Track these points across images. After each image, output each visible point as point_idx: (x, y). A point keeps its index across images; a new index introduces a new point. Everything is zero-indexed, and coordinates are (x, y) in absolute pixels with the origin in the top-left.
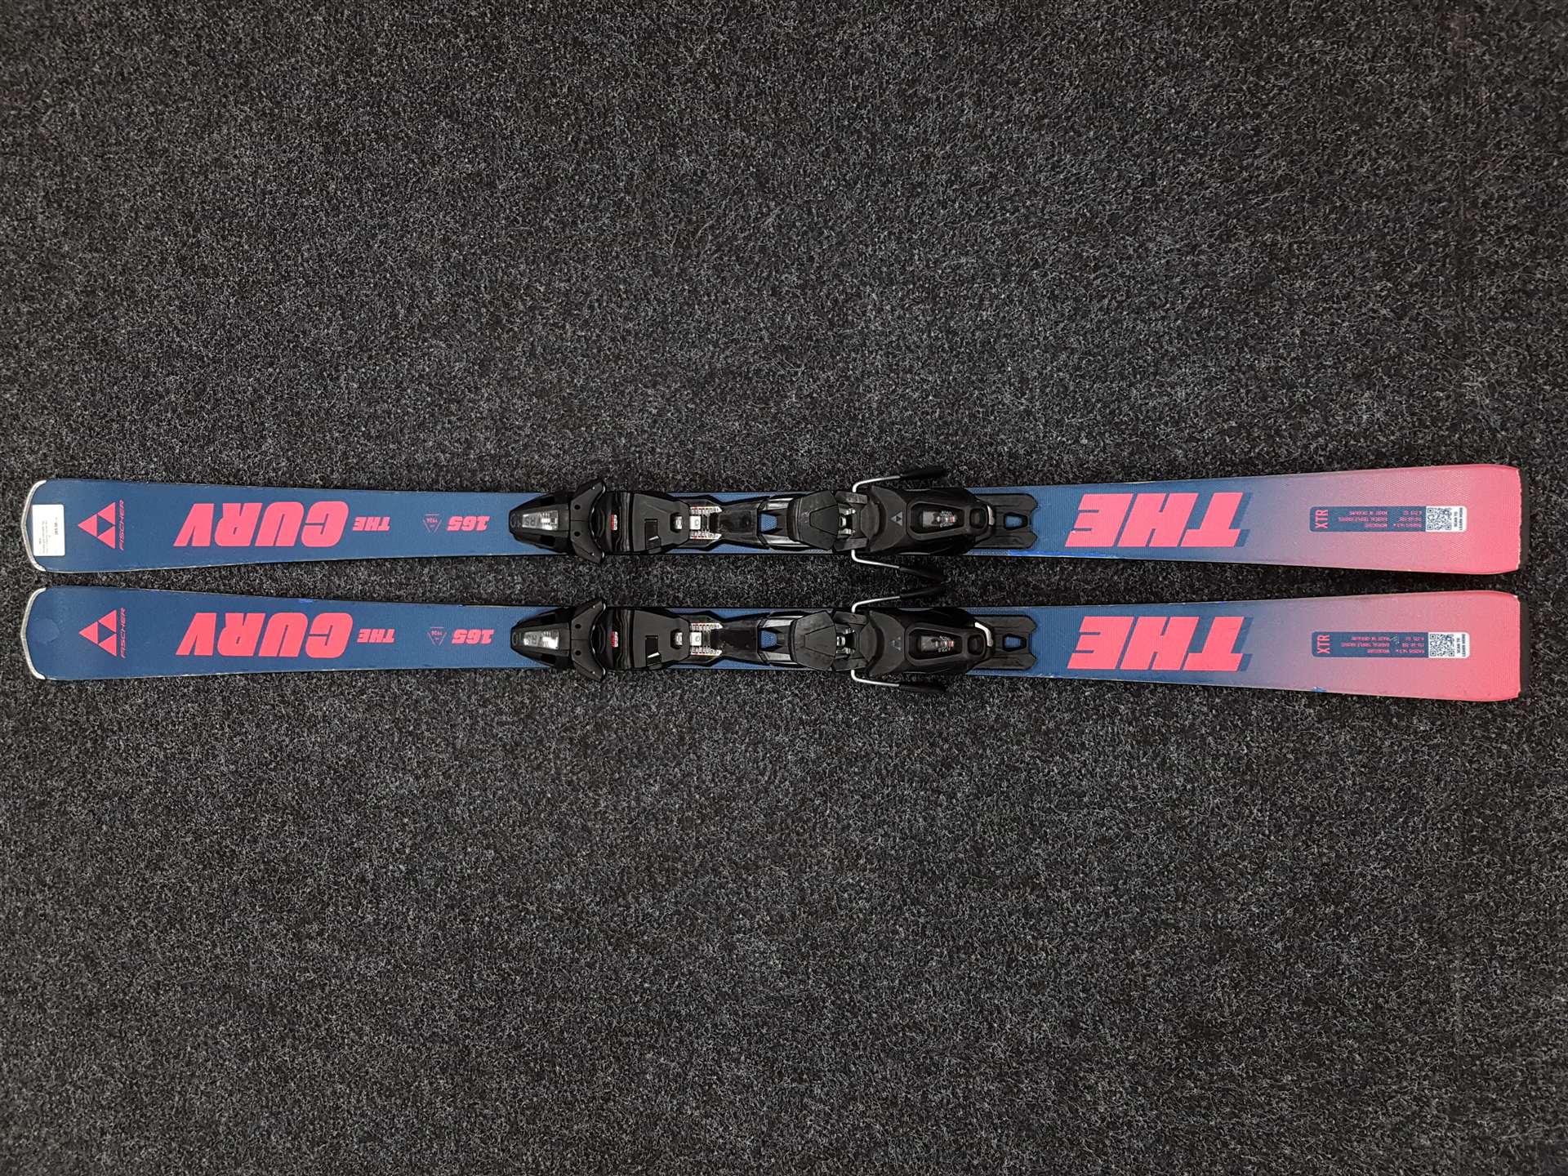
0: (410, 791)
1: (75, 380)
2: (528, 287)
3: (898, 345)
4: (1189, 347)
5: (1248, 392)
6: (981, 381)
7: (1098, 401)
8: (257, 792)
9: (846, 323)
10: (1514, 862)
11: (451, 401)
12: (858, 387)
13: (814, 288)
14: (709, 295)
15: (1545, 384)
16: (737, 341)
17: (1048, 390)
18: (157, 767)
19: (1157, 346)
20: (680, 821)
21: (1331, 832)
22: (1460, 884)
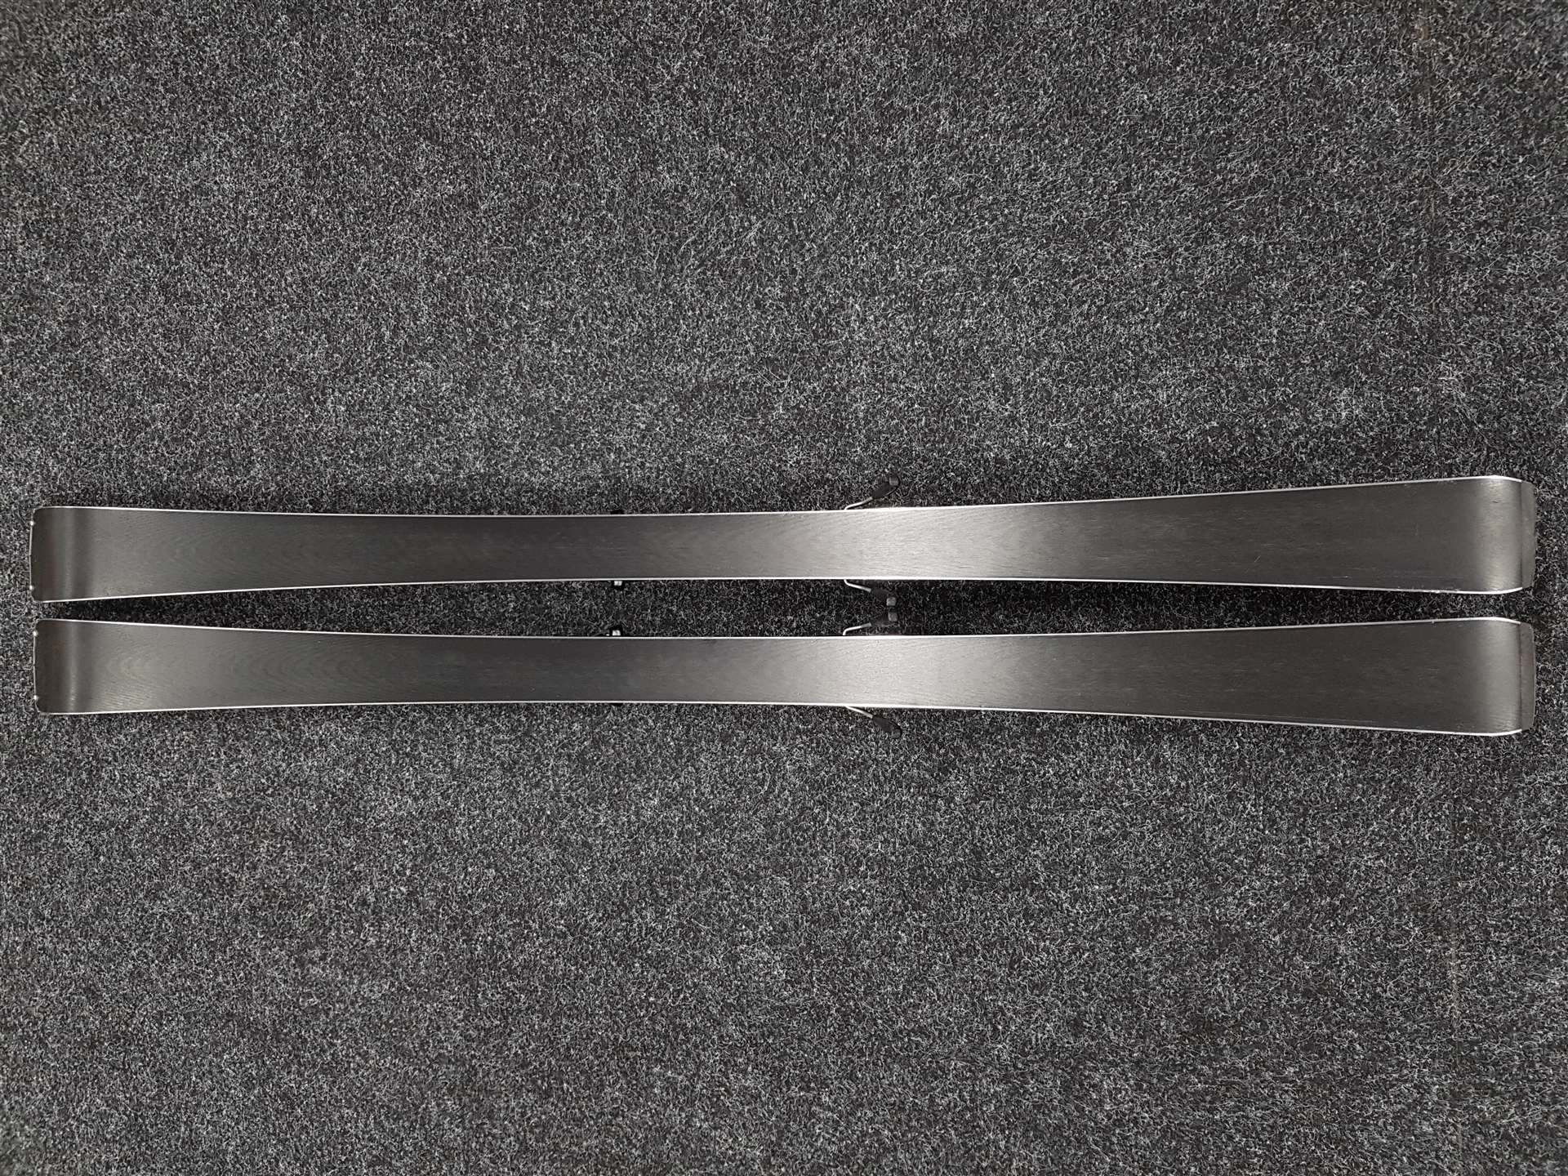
0: (410, 813)
1: (60, 410)
2: (513, 306)
3: (882, 355)
4: (1169, 350)
5: (1229, 392)
6: (965, 388)
7: (1082, 405)
8: (255, 818)
9: (830, 334)
10: (1505, 849)
11: (440, 422)
12: (845, 396)
13: (797, 300)
14: (693, 310)
15: (1519, 376)
16: (722, 355)
17: (1031, 396)
18: (154, 796)
19: (1137, 349)
20: (680, 834)
21: (1324, 825)
22: (1452, 872)
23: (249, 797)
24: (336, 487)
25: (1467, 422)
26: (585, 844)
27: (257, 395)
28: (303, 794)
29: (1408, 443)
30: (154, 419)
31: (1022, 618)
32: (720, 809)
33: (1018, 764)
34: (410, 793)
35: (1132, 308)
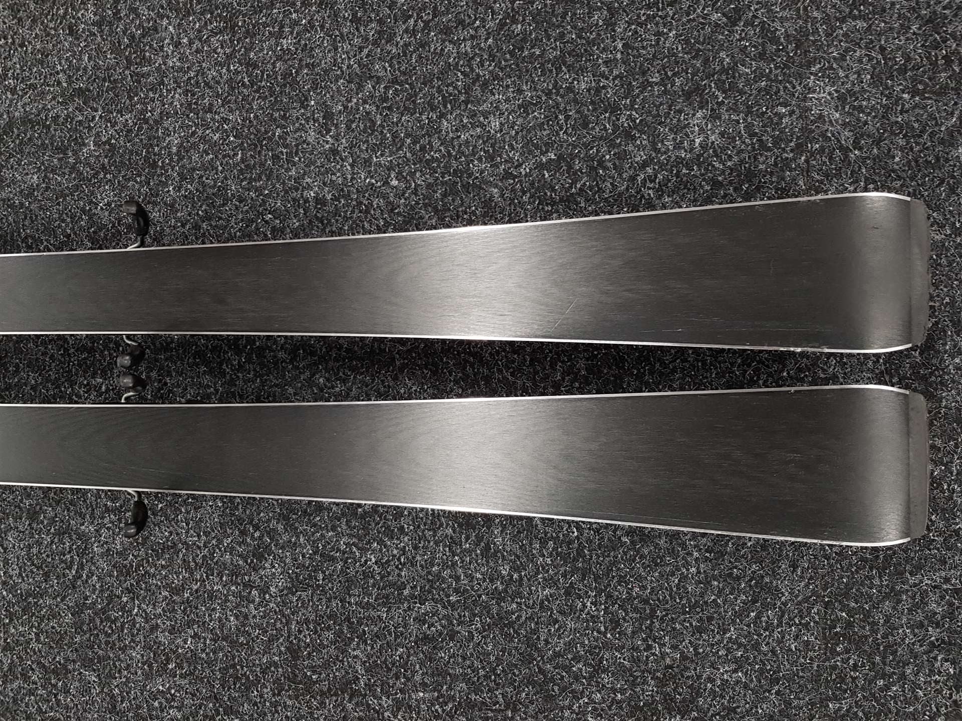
25: (841, 148)
29: (772, 173)
31: (344, 381)
32: (29, 595)
33: (338, 550)
35: (461, 22)
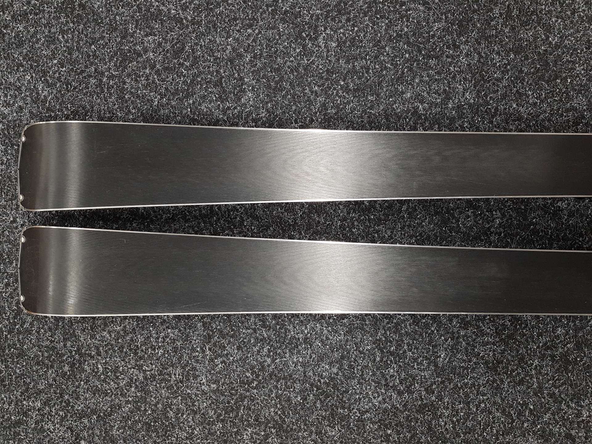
23: (233, 389)
24: (325, 115)
26: (568, 436)
27: (249, 31)
28: (288, 387)
30: (146, 51)
34: (394, 387)
